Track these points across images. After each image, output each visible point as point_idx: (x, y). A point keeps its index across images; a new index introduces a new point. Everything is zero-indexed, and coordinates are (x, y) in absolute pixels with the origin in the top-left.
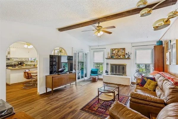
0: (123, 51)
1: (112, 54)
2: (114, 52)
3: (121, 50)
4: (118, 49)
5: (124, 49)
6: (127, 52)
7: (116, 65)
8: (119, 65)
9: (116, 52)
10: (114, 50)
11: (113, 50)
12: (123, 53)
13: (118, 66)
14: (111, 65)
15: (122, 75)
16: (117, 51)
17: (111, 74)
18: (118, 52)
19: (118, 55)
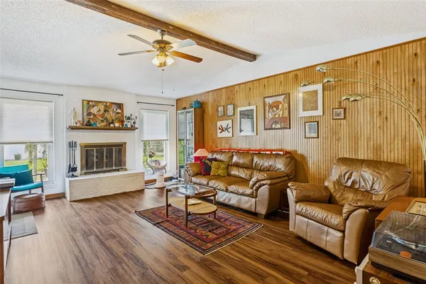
0: (119, 111)
1: (89, 114)
2: (94, 110)
3: (114, 107)
4: (106, 103)
5: (120, 106)
6: (127, 113)
7: (100, 147)
8: (110, 147)
9: (99, 110)
10: (94, 106)
11: (89, 104)
12: (120, 115)
13: (105, 149)
14: (85, 147)
15: (118, 170)
16: (102, 107)
17: (86, 174)
18: (105, 111)
19: (106, 119)
